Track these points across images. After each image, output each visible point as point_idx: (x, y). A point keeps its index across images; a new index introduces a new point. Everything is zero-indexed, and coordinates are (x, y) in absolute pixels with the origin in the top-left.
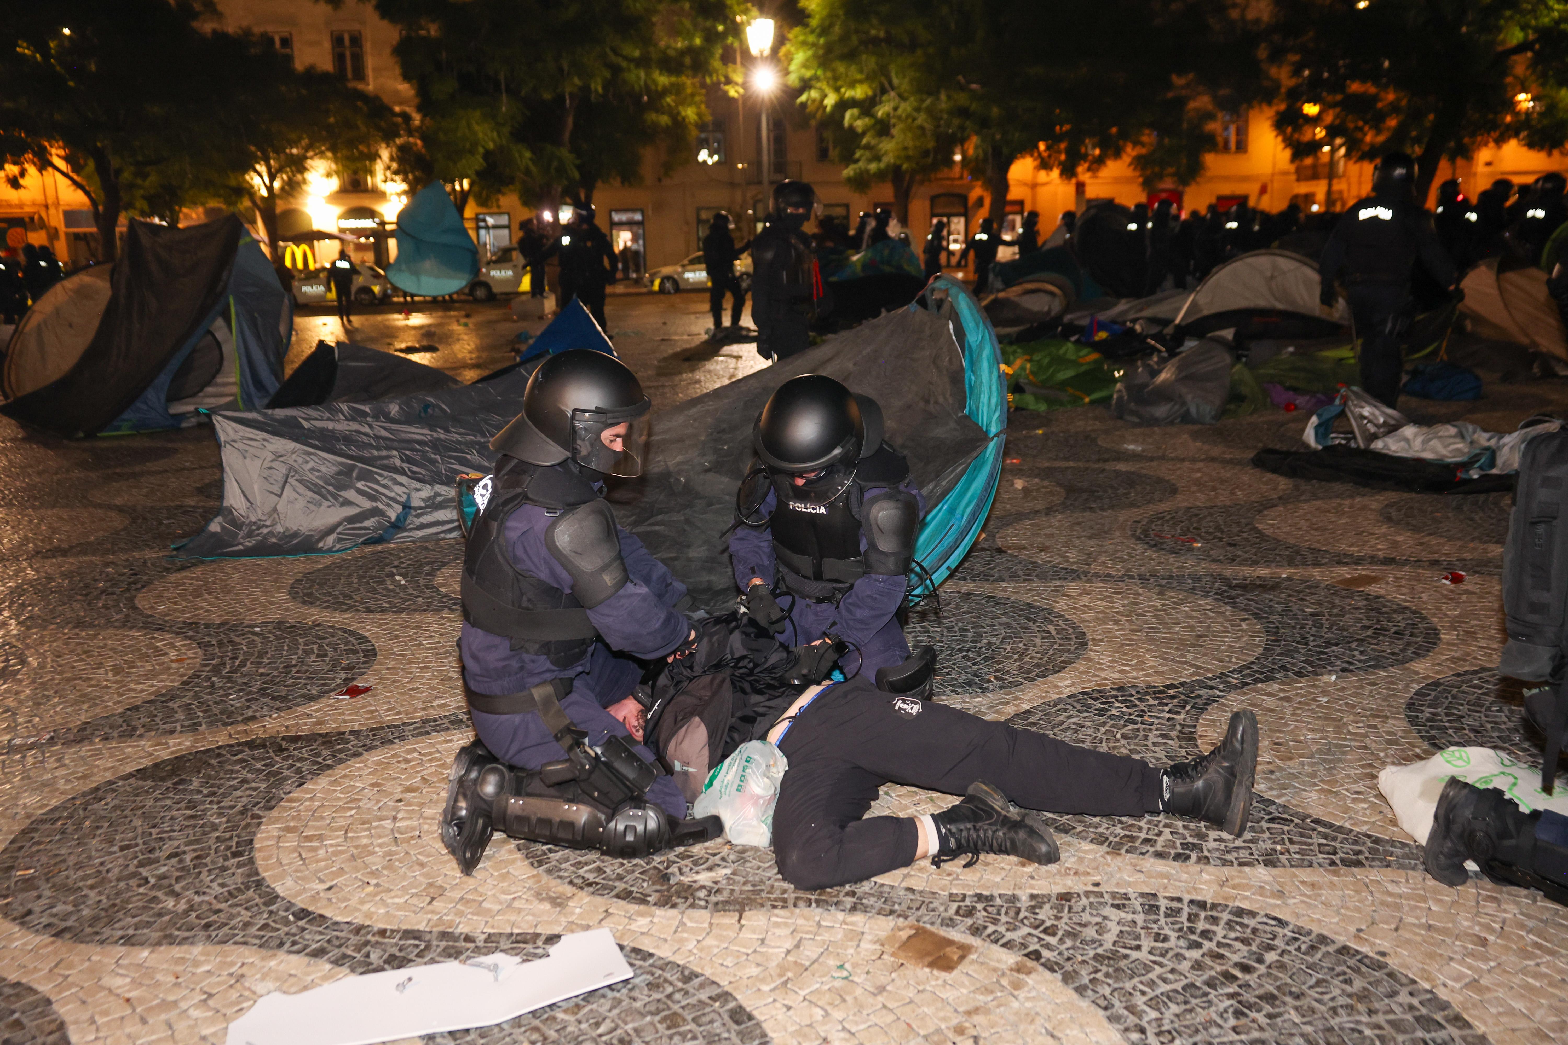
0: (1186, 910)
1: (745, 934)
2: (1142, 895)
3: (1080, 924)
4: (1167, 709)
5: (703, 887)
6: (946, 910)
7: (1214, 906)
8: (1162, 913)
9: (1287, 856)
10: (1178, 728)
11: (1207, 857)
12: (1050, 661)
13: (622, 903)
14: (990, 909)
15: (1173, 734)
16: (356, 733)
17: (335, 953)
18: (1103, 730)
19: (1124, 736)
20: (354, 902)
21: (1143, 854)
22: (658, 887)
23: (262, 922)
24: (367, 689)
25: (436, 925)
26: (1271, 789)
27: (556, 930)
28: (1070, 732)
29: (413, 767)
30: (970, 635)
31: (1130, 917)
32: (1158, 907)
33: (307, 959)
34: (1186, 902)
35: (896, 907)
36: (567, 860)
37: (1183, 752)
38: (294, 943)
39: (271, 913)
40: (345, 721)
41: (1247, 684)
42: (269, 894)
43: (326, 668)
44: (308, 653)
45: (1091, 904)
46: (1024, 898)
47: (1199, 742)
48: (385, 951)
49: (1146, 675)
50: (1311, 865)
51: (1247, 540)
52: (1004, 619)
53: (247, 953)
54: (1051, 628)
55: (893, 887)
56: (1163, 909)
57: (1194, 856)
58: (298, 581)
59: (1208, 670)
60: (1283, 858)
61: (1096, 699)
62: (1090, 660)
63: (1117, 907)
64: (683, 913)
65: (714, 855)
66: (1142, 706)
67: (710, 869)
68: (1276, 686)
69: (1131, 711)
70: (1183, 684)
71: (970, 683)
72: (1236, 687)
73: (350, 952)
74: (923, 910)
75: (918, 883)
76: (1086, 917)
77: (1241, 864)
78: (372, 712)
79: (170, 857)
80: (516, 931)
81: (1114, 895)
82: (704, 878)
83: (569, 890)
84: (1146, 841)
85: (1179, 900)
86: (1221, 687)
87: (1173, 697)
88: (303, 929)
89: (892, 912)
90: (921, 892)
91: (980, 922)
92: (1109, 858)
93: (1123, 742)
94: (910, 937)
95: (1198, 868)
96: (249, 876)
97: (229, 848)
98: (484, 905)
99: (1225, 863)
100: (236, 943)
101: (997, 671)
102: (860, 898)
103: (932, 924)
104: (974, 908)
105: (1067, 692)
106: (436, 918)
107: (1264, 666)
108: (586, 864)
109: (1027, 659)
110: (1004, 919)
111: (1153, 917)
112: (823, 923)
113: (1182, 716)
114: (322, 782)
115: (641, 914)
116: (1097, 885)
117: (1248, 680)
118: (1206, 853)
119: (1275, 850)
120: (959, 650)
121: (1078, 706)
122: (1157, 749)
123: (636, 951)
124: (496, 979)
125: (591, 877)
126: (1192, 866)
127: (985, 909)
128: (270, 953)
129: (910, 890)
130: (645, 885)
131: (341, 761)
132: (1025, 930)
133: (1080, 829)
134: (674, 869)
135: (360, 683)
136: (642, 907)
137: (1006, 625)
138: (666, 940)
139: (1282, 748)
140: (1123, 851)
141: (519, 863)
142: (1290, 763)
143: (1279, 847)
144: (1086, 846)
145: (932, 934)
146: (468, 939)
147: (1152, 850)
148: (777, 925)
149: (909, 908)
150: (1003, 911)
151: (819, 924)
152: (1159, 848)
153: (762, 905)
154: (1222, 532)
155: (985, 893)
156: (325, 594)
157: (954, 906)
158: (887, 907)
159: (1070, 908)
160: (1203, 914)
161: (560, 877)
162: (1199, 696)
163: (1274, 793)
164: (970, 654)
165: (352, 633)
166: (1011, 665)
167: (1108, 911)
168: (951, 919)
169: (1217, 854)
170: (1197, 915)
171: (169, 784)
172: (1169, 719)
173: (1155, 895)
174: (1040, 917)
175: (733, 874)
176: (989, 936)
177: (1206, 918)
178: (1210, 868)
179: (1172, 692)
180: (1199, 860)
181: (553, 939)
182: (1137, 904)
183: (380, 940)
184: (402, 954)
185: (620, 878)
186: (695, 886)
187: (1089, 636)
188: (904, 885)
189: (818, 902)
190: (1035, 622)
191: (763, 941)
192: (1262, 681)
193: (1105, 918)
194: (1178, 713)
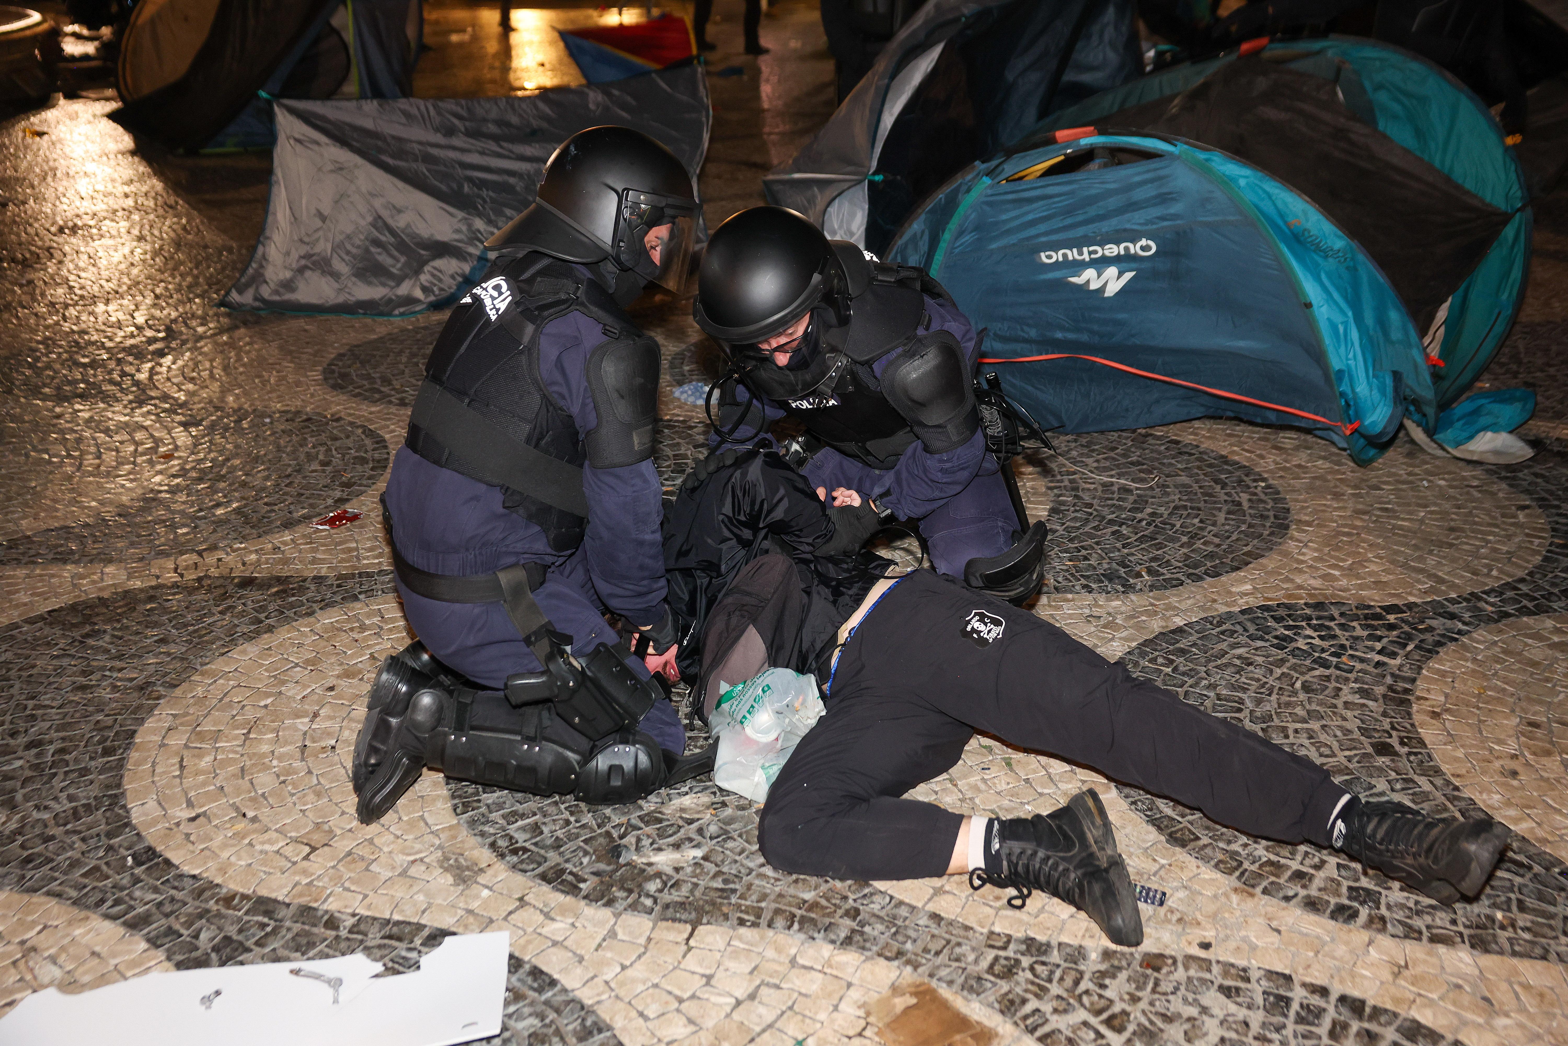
0: (1331, 1014)
1: (690, 962)
2: (1271, 975)
3: (1163, 1016)
4: (1378, 646)
5: (659, 875)
6: (976, 961)
7: (1377, 1012)
8: (1292, 1014)
9: (1510, 933)
10: (1389, 680)
11: (1383, 919)
12: (1230, 550)
13: (545, 888)
14: (1039, 968)
15: (1379, 690)
16: (319, 580)
17: (159, 924)
18: (1278, 672)
19: (1306, 688)
20: (215, 844)
21: (1287, 899)
22: (602, 866)
23: (93, 863)
24: (355, 517)
25: (301, 895)
26: (1508, 803)
27: (445, 922)
28: (1230, 670)
29: (365, 639)
30: (1131, 498)
31: (1242, 1013)
32: (1288, 1001)
33: (122, 930)
34: (1334, 997)
35: (909, 946)
36: (500, 806)
37: (1386, 724)
38: (117, 902)
39: (110, 848)
40: (314, 561)
41: (1507, 615)
42: (119, 817)
43: (323, 482)
44: (310, 457)
45: (1190, 980)
46: (1093, 956)
47: (1415, 707)
48: (220, 929)
49: (1361, 587)
50: (1544, 958)
51: (1553, 378)
52: (1184, 479)
53: (56, 910)
54: (1244, 497)
55: (913, 908)
56: (1295, 1006)
57: (1364, 913)
58: (341, 356)
59: (1453, 586)
60: (1503, 936)
61: (1278, 620)
62: (1286, 554)
63: (1227, 991)
64: (617, 915)
65: (690, 822)
66: (1343, 637)
67: (677, 846)
68: (1549, 623)
69: (1325, 644)
70: (1410, 606)
71: (1110, 577)
72: (1489, 620)
73: (177, 927)
74: (943, 958)
75: (948, 907)
76: (1176, 1005)
77: (1435, 939)
78: (350, 550)
79: (29, 746)
80: (397, 917)
81: (1227, 968)
82: (664, 860)
83: (485, 855)
84: (1299, 875)
85: (1323, 992)
86: (1467, 616)
87: (1391, 627)
88: (136, 880)
89: (900, 954)
90: (950, 923)
91: (1018, 990)
92: (1235, 898)
93: (1302, 696)
94: (908, 1009)
95: (1365, 935)
96: (108, 787)
97: (104, 740)
98: (373, 867)
99: (1411, 933)
100: (48, 894)
101: (1154, 559)
102: (862, 924)
103: (950, 983)
104: (1017, 962)
105: (1243, 603)
106: (305, 881)
107: (1538, 588)
108: (523, 816)
109: (1199, 544)
110: (1055, 989)
111: (1278, 1019)
112: (800, 961)
113: (1398, 661)
114: (251, 650)
115: (564, 910)
116: (1206, 946)
117: (1509, 609)
118: (1383, 911)
119: (1492, 919)
120: (1111, 522)
121: (1252, 629)
122: (1349, 714)
123: (536, 972)
124: (336, 1001)
125: (521, 838)
126: (1357, 935)
127: (1032, 969)
128: (83, 914)
129: (936, 917)
130: (585, 860)
131: (288, 620)
132: (1082, 1015)
133: (1205, 840)
134: (630, 840)
135: (351, 508)
136: (569, 899)
137: (1184, 489)
138: (581, 959)
139: (1539, 733)
140: (1258, 890)
141: (440, 804)
142: (1545, 760)
143: (1499, 915)
144: (1208, 873)
145: (944, 1005)
146: (332, 923)
147: (1303, 893)
148: (736, 954)
149: (926, 950)
150: (1058, 974)
151: (793, 962)
152: (1313, 892)
153: (726, 917)
154: (1520, 363)
155: (1041, 938)
156: (362, 376)
157: (991, 954)
158: (895, 946)
159: (1157, 984)
160: (1355, 1026)
161: (482, 834)
162: (1430, 629)
163: (1512, 812)
164: (1124, 530)
165: (370, 433)
166: (1175, 553)
167: (1212, 999)
168: (979, 979)
169: (1400, 915)
170: (1345, 1026)
171: (77, 634)
172: (1378, 664)
173: (1288, 978)
174: (1108, 993)
175: (705, 858)
176: (1025, 1018)
177: (1358, 1034)
178: (1384, 941)
179: (1392, 618)
180: (1370, 922)
181: (436, 937)
182: (1257, 990)
183: (224, 911)
184: (240, 938)
185: (557, 845)
186: (650, 871)
187: (1294, 515)
188: (931, 907)
189: (803, 920)
190: (1224, 486)
191: (709, 978)
192: (1530, 613)
193: (1204, 1010)
194: (1393, 655)
